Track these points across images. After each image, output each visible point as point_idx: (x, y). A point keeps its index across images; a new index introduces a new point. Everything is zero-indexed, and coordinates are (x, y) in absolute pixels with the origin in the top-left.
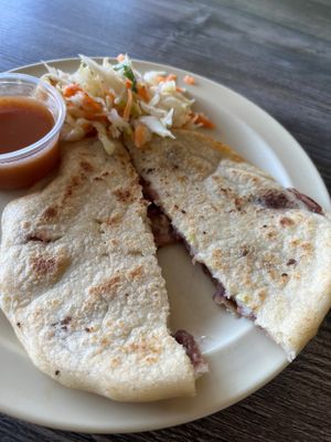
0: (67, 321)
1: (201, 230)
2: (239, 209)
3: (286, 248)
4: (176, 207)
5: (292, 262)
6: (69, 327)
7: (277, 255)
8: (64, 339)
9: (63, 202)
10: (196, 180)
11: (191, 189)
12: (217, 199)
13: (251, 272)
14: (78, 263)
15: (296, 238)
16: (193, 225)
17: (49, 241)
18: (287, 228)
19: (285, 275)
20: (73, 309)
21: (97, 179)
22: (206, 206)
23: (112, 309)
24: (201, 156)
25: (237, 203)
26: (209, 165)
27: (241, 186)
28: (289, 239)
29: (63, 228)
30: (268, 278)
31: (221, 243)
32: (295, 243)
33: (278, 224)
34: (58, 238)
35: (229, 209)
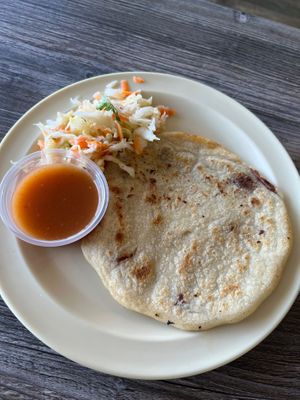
0: (181, 297)
1: (201, 214)
2: (222, 192)
3: (257, 222)
4: (179, 199)
5: (262, 232)
6: (185, 299)
7: (252, 227)
8: (188, 308)
9: (122, 225)
10: (187, 173)
11: (185, 182)
12: (204, 186)
13: (238, 242)
14: (159, 259)
15: (262, 214)
16: (194, 212)
17: (132, 255)
18: (256, 206)
19: (259, 242)
20: (178, 288)
21: (129, 196)
22: (199, 195)
23: (197, 275)
24: (185, 151)
25: (219, 187)
26: (192, 156)
27: (219, 172)
28: (258, 216)
29: (134, 241)
30: (249, 245)
31: (216, 222)
32: (262, 218)
33: (250, 204)
34: (136, 249)
35: (214, 193)
